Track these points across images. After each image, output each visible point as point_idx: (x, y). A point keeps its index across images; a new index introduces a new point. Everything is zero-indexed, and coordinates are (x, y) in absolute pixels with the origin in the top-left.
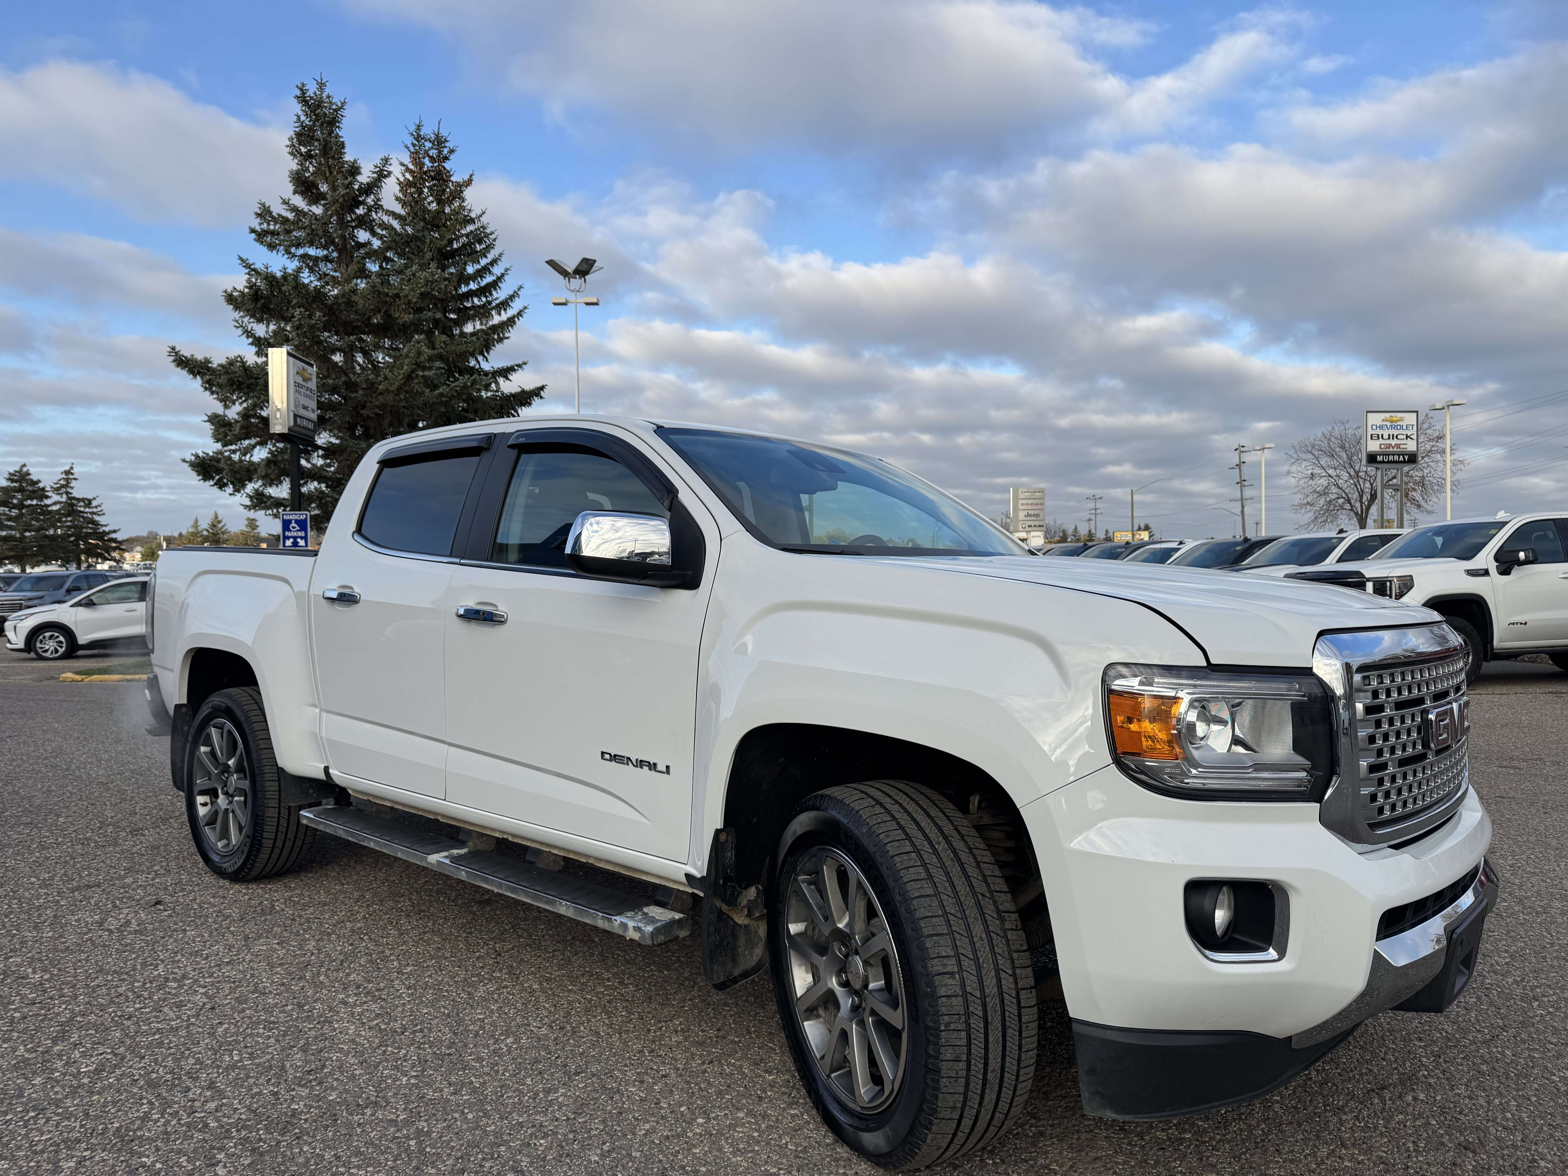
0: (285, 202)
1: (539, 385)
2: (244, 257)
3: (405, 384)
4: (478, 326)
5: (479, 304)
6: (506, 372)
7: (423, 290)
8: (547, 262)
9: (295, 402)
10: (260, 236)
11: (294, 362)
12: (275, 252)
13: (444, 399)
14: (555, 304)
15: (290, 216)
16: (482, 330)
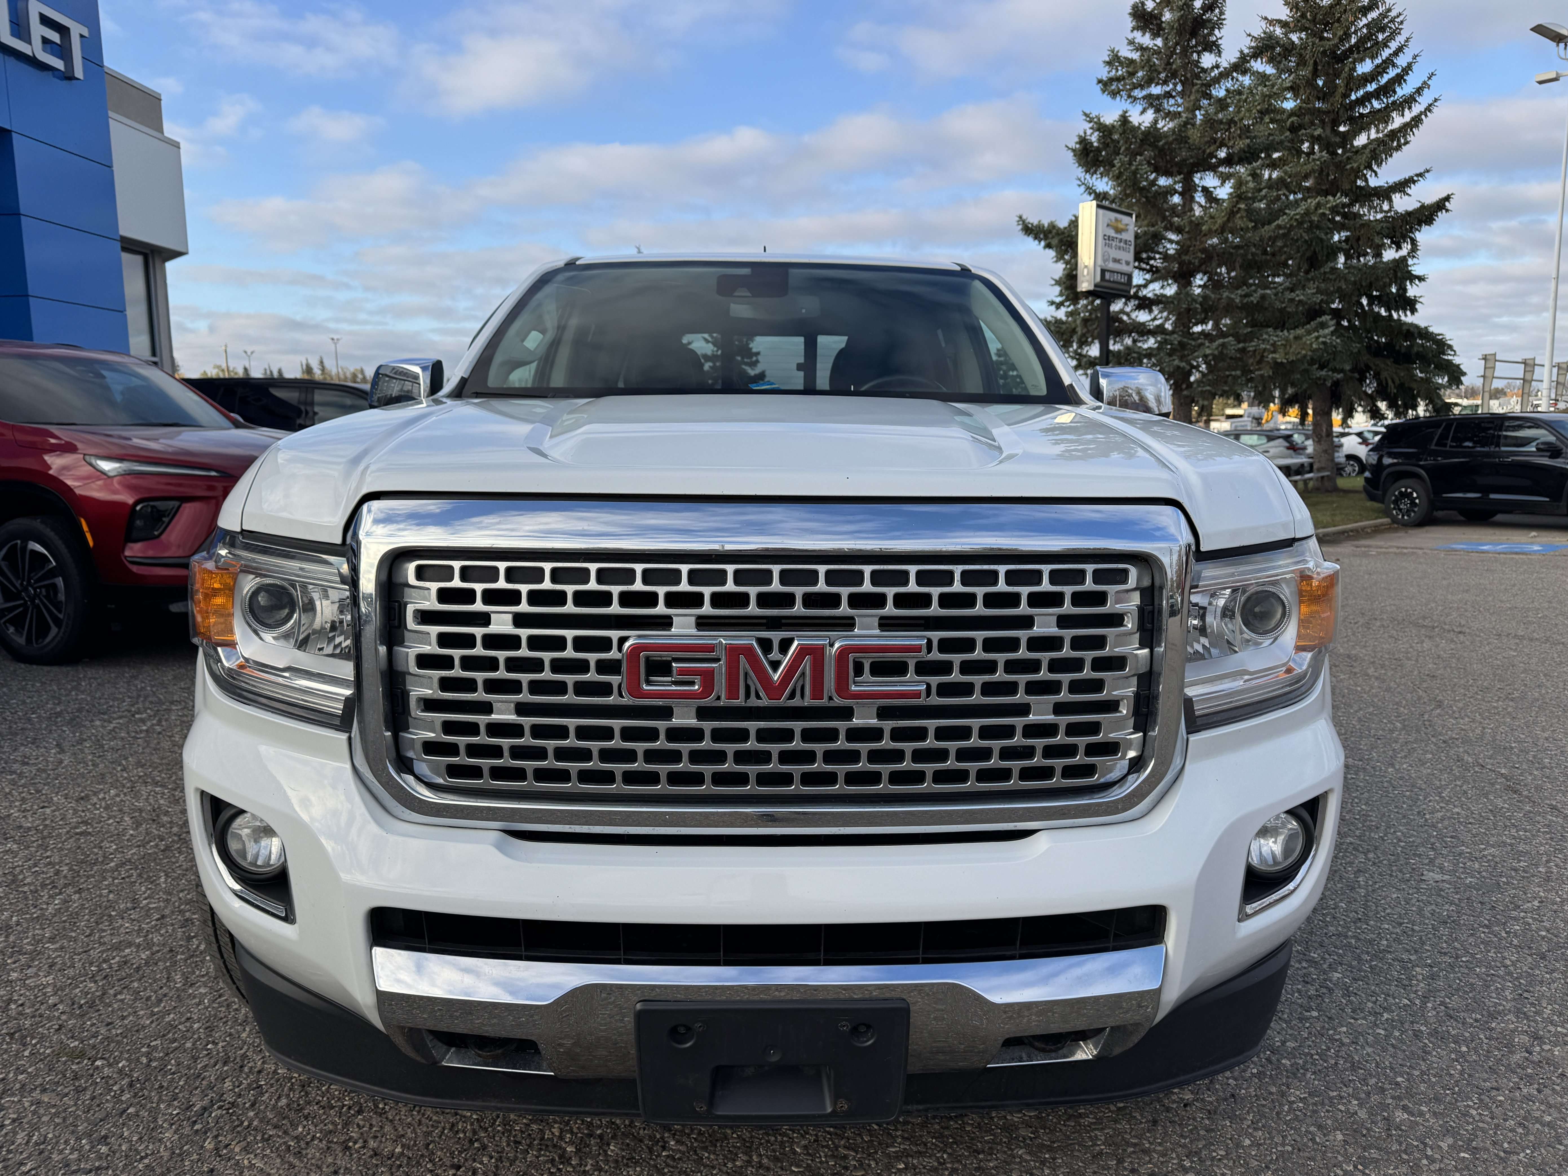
0: (1131, 42)
1: (1444, 195)
2: (1088, 112)
3: (1228, 220)
4: (1373, 135)
5: (1379, 107)
6: (1402, 186)
7: (1258, 108)
8: (1532, 30)
9: (1103, 256)
10: (1105, 85)
11: (1104, 215)
12: (1118, 98)
13: (1281, 232)
14: (1540, 82)
15: (1136, 56)
16: (1377, 139)
